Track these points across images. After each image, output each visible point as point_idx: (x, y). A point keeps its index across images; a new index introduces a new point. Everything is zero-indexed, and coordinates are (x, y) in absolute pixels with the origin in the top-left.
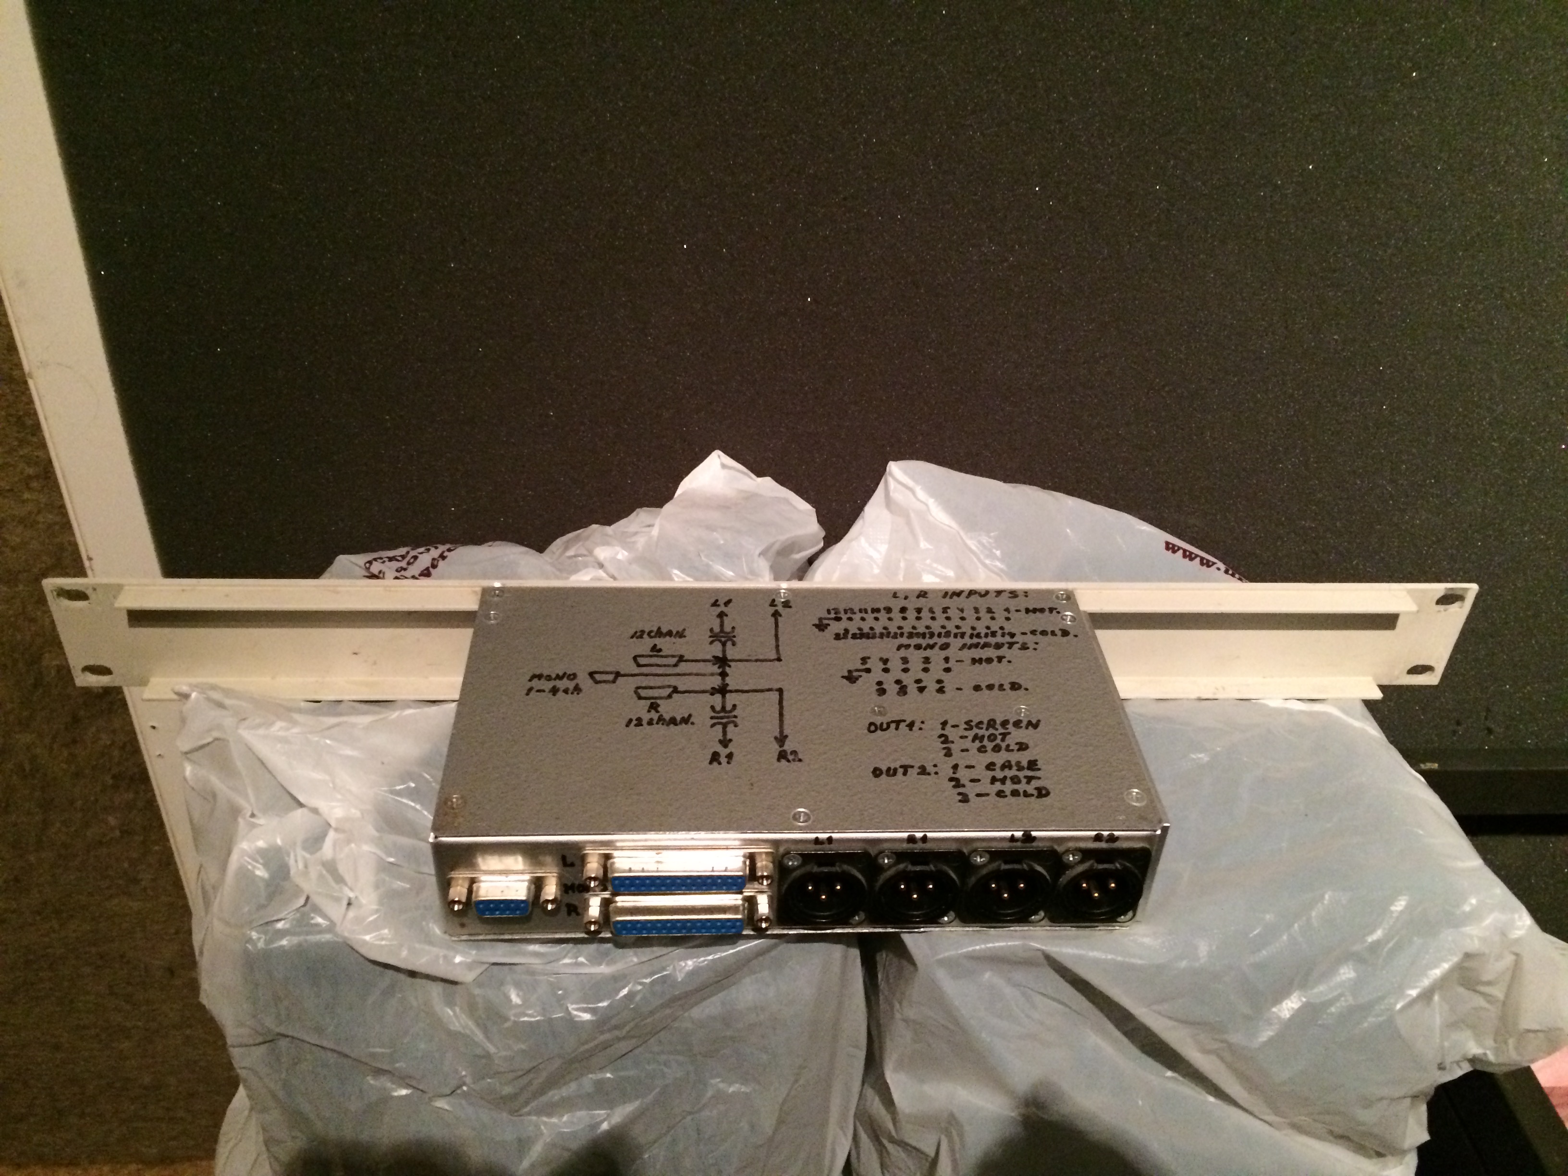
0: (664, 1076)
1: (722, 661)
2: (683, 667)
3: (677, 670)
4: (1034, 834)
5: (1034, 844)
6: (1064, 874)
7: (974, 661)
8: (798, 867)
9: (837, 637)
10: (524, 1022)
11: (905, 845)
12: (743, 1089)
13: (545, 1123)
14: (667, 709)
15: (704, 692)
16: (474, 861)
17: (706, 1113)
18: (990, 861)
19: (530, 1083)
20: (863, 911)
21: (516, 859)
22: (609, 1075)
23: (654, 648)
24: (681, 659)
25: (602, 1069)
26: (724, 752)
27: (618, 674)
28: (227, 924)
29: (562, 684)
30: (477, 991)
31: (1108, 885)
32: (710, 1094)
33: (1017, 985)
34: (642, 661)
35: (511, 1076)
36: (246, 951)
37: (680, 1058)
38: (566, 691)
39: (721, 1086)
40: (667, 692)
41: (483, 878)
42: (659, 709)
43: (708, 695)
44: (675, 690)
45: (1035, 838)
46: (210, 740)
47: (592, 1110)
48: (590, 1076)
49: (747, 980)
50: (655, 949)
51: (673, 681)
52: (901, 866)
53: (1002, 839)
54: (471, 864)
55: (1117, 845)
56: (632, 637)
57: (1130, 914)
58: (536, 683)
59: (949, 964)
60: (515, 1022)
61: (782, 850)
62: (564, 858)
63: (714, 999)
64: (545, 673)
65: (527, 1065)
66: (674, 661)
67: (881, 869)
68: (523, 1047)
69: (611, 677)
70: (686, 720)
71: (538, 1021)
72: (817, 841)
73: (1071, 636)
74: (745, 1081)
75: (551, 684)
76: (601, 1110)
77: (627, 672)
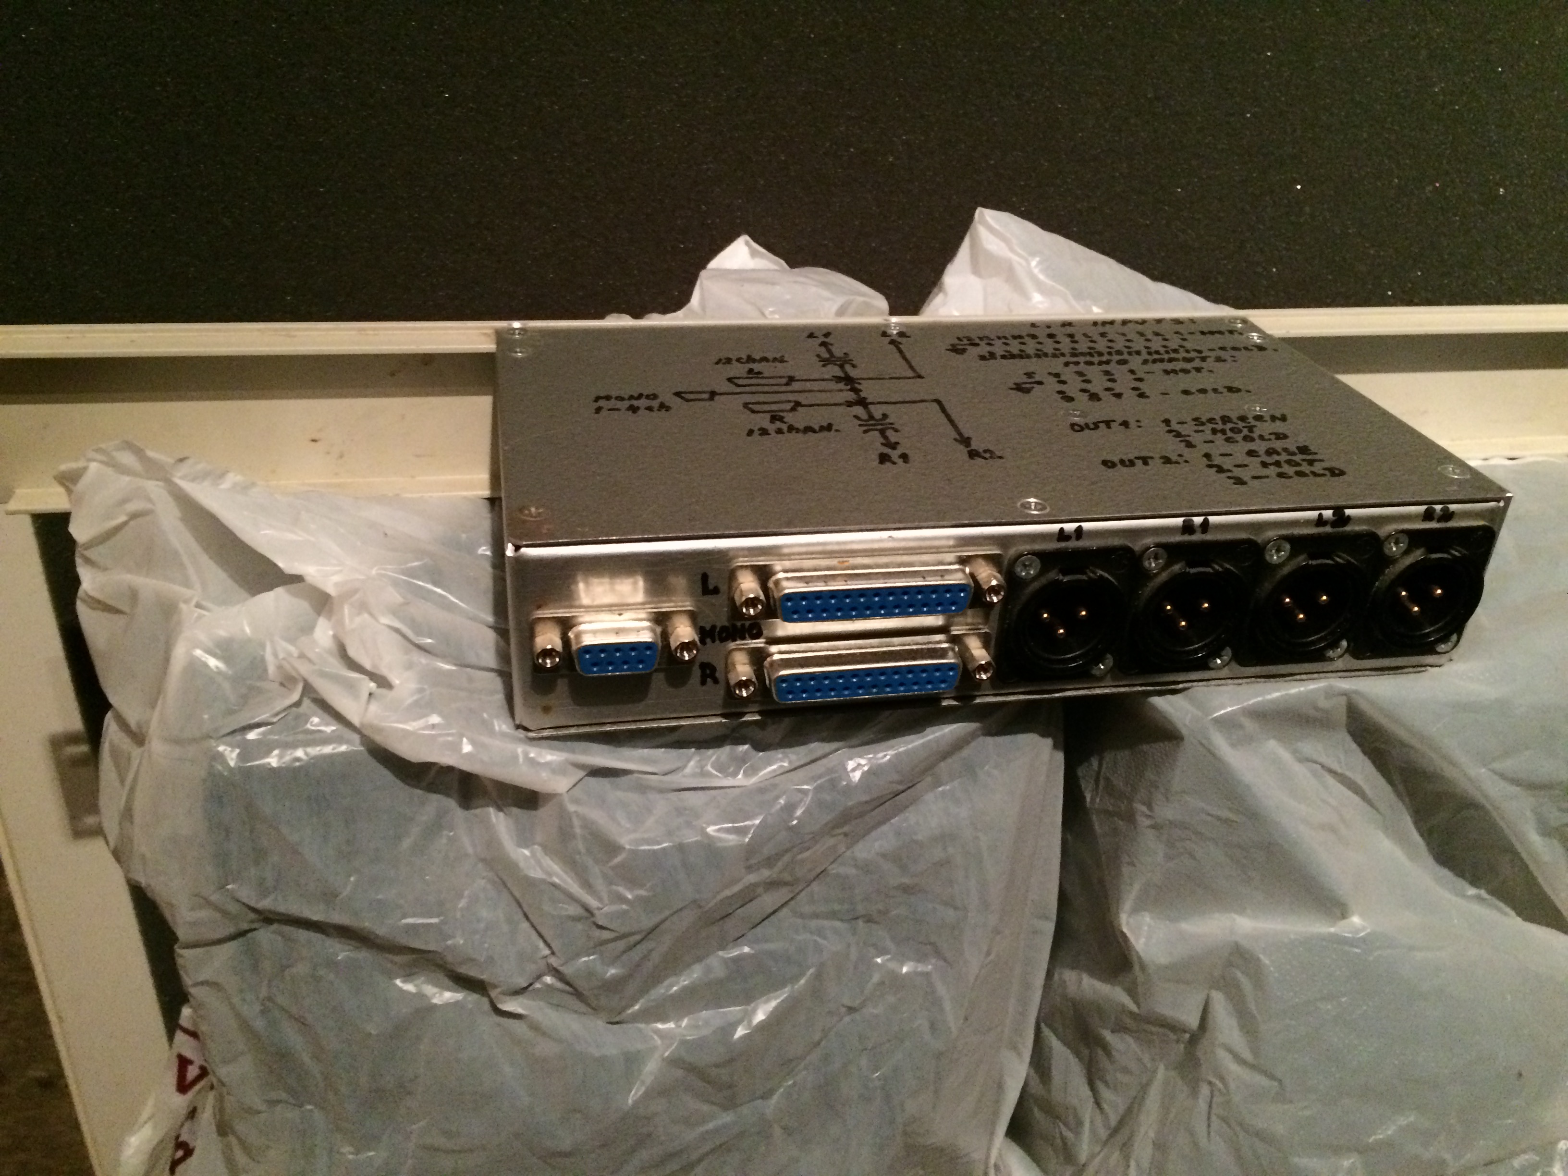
0: (819, 949)
1: (848, 380)
2: (796, 386)
3: (789, 388)
4: (1348, 512)
5: (1348, 528)
6: (1383, 573)
7: (1167, 372)
8: (1035, 578)
9: (983, 358)
10: (644, 851)
11: (1178, 538)
12: (921, 968)
13: (657, 1032)
14: (799, 419)
15: (840, 405)
16: (573, 587)
17: (871, 1010)
18: (1293, 555)
19: (645, 957)
20: (1111, 654)
21: (635, 583)
22: (746, 949)
23: (751, 371)
24: (791, 379)
25: (737, 940)
26: (894, 454)
27: (713, 394)
28: (177, 741)
29: (642, 403)
30: (572, 808)
31: (1431, 593)
32: (876, 978)
33: (1305, 760)
34: (740, 382)
35: (621, 945)
36: (212, 775)
37: (838, 924)
38: (650, 409)
39: (892, 965)
40: (789, 406)
41: (586, 618)
42: (785, 420)
43: (844, 407)
44: (798, 404)
45: (1349, 518)
46: (123, 518)
47: (721, 1007)
48: (721, 953)
49: (929, 797)
50: (814, 745)
51: (791, 397)
52: (1177, 568)
53: (1307, 522)
54: (566, 596)
55: (1452, 524)
56: (717, 363)
57: (1454, 637)
58: (602, 403)
59: (1227, 724)
60: (631, 851)
61: (1012, 552)
62: (705, 578)
63: (885, 828)
64: (614, 394)
65: (647, 923)
66: (784, 381)
67: (1147, 575)
68: (642, 892)
69: (706, 396)
70: (829, 427)
71: (664, 849)
72: (1062, 535)
73: (1269, 352)
74: (921, 958)
75: (627, 404)
76: (735, 1006)
77: (722, 391)
